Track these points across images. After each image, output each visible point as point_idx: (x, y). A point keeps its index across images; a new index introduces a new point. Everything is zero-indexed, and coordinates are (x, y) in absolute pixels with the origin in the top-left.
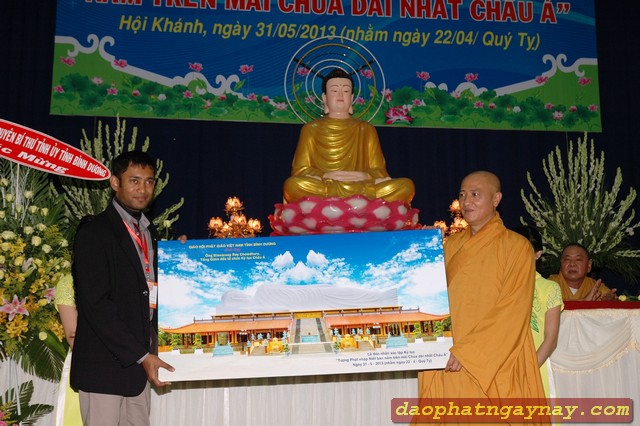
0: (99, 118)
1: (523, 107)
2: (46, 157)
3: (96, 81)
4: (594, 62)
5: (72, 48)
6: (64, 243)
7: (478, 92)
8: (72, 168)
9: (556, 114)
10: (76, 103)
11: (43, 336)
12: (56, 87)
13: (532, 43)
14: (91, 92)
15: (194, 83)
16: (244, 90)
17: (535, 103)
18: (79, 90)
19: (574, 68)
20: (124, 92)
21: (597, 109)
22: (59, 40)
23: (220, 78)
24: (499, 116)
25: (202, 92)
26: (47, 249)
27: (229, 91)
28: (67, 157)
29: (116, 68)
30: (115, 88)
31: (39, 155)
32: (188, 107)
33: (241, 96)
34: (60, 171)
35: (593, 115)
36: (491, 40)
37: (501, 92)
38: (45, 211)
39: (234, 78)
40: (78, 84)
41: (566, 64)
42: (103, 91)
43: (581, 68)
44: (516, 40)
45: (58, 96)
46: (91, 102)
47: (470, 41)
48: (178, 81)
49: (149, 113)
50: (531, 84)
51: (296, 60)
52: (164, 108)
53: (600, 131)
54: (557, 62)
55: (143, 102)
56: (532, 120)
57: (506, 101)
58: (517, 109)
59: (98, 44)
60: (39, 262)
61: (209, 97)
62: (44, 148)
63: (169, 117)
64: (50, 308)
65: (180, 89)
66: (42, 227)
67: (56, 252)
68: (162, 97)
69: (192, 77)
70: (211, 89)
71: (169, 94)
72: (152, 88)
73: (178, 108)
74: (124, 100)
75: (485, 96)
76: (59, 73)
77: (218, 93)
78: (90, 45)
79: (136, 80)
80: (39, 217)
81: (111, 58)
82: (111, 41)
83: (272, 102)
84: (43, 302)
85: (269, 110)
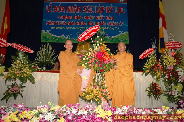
0: (45, 43)
1: (116, 39)
2: (25, 49)
3: (48, 37)
4: (128, 32)
5: (44, 32)
6: (28, 62)
7: (108, 37)
8: (28, 51)
9: (121, 41)
10: (44, 40)
11: (23, 76)
12: (41, 38)
13: (117, 29)
14: (47, 39)
15: (62, 37)
16: (70, 38)
17: (118, 39)
18: (45, 38)
19: (124, 33)
20: (52, 38)
21: (128, 40)
22: (42, 31)
23: (67, 36)
24: (112, 41)
25: (64, 38)
26: (24, 63)
27: (68, 38)
28: (28, 49)
29: (51, 35)
30: (50, 38)
31: (24, 49)
32: (62, 41)
33: (70, 39)
34: (27, 51)
35: (127, 41)
36: (111, 29)
37: (112, 37)
38: (25, 58)
39: (69, 36)
40: (45, 37)
41: (123, 32)
42: (49, 38)
43: (125, 33)
44: (115, 29)
45: (42, 39)
46: (47, 40)
47: (107, 29)
48: (60, 36)
49: (55, 42)
50: (117, 36)
51: (78, 33)
52: (58, 41)
53: (128, 43)
54: (122, 32)
55: (55, 40)
56: (117, 42)
57: (113, 39)
58: (115, 40)
59: (48, 31)
60: (23, 65)
61: (65, 39)
62: (24, 48)
63: (59, 42)
64: (24, 72)
65: (60, 38)
66: (24, 60)
67: (26, 64)
68: (58, 39)
69: (62, 36)
70: (65, 38)
71: (59, 39)
72: (56, 38)
73: (60, 41)
74: (52, 40)
75: (109, 38)
76: (42, 36)
77: (66, 38)
78: (47, 31)
79: (54, 37)
80: (24, 59)
81: (50, 33)
82: (50, 31)
83: (75, 39)
84: (23, 71)
85: (74, 41)
